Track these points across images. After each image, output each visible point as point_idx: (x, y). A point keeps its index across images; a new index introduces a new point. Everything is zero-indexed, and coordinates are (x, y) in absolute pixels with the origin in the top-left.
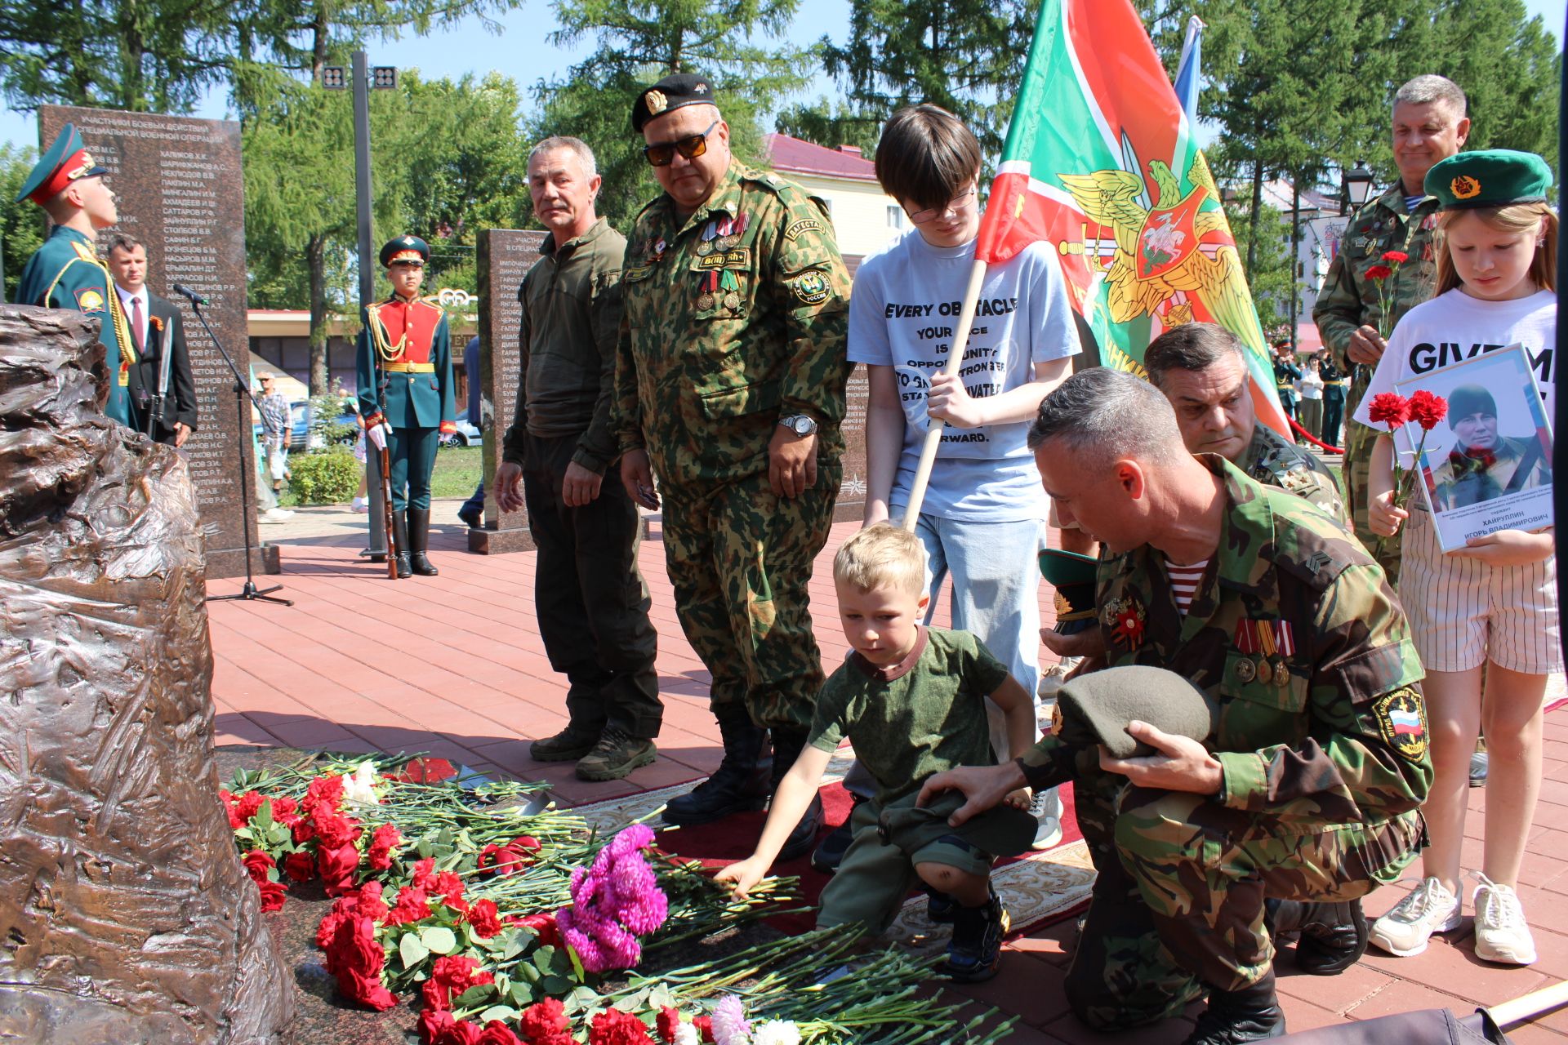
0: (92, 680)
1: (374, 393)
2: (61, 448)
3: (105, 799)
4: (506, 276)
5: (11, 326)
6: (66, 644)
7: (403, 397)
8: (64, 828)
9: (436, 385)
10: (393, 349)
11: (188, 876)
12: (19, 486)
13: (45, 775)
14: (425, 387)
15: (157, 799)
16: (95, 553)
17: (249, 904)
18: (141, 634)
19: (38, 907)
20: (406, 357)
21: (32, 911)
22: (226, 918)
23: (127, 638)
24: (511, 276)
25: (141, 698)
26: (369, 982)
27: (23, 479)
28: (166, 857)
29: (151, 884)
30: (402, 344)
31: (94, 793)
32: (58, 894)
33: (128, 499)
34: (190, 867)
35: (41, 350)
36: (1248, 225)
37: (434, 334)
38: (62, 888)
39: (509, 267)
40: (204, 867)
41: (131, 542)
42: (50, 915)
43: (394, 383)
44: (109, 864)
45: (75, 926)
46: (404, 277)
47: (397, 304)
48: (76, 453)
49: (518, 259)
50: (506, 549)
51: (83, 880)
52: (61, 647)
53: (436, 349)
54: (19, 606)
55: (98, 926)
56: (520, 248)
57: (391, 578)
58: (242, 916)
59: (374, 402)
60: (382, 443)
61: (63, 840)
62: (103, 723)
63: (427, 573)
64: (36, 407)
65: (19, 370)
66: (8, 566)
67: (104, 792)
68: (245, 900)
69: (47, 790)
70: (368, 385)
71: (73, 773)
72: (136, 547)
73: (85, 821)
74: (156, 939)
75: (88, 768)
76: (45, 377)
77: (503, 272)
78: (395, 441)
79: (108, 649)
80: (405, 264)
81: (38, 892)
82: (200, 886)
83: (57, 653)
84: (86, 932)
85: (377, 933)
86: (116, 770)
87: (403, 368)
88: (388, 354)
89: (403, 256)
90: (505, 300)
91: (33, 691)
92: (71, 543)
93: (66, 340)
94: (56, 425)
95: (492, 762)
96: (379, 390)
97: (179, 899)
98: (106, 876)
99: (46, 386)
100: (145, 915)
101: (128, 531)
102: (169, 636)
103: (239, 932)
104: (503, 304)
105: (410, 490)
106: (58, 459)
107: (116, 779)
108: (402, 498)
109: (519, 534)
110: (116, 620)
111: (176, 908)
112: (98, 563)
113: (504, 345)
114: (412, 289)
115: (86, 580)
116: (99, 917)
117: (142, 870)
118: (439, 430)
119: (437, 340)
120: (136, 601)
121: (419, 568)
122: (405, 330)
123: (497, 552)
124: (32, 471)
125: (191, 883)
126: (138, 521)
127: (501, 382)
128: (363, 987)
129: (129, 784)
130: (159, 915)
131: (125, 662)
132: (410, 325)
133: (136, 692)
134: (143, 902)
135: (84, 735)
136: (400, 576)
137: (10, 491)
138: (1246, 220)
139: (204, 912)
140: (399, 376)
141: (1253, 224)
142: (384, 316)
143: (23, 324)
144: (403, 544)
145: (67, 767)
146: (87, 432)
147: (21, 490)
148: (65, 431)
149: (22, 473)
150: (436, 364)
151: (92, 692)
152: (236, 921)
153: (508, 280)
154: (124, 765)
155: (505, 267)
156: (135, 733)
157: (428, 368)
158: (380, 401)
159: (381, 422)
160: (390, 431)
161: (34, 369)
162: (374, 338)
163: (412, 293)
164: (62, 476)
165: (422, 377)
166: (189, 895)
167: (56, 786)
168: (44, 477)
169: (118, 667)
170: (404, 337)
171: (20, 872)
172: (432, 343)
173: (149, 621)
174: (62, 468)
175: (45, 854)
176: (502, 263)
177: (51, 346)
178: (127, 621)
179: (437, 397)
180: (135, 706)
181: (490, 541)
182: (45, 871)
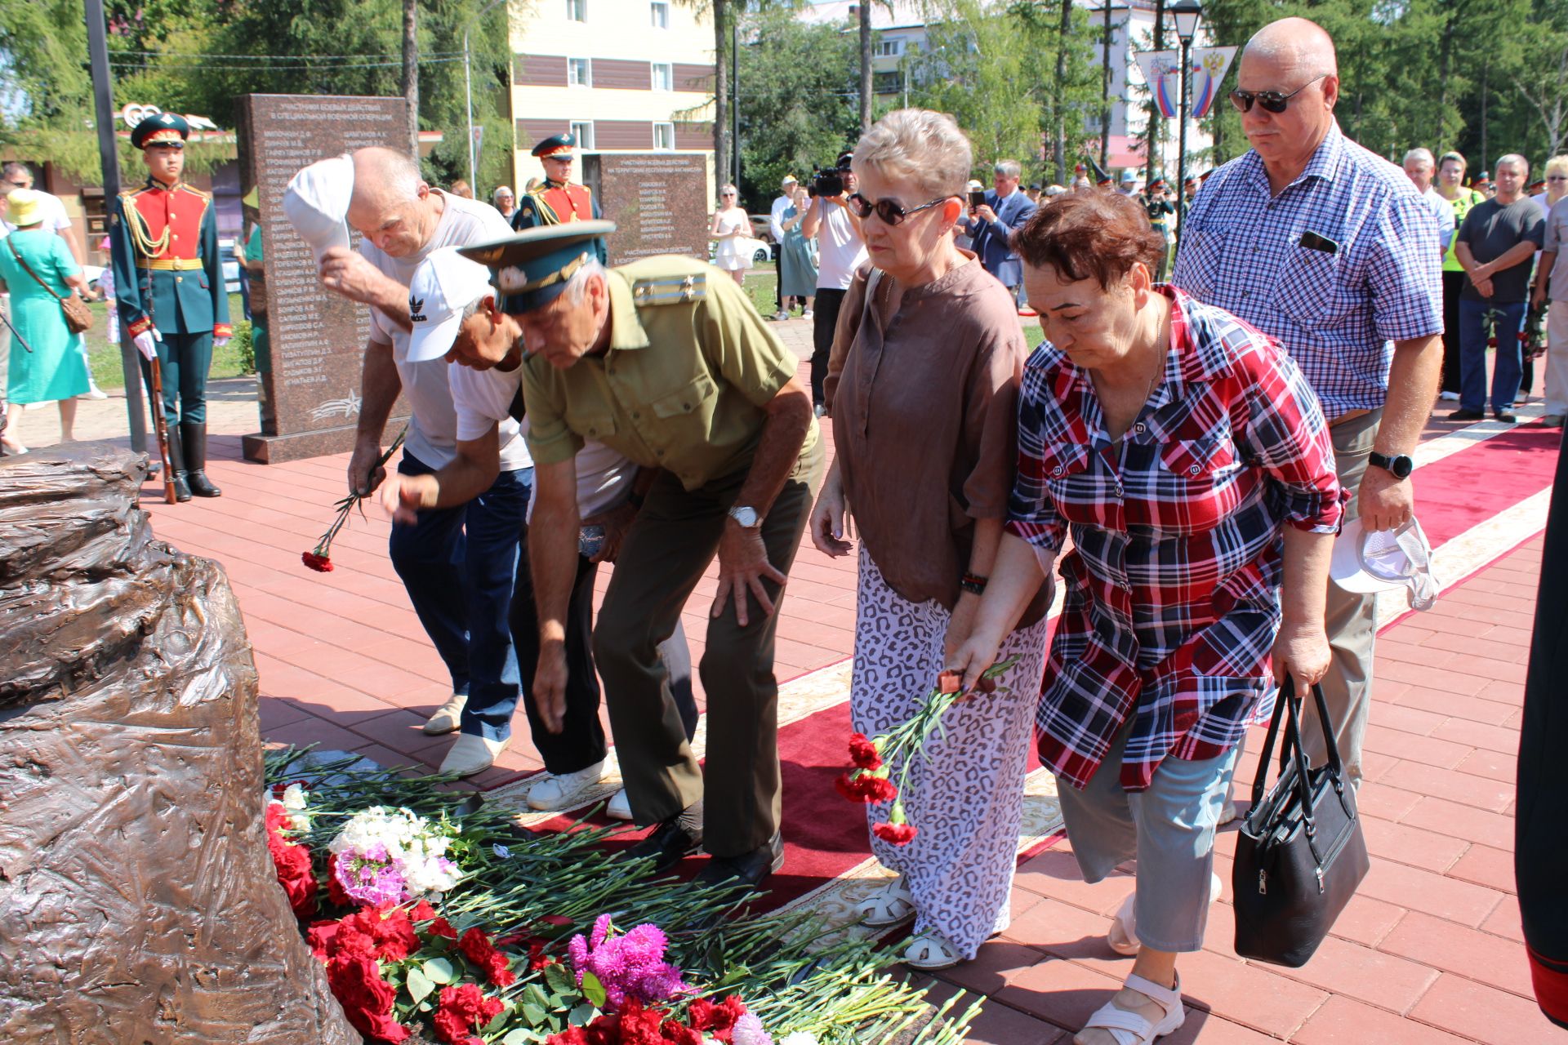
0: (182, 803)
1: (136, 294)
2: (139, 592)
3: (205, 913)
4: (273, 148)
5: (81, 480)
6: (154, 774)
7: (172, 298)
8: (177, 945)
9: (206, 283)
10: (155, 244)
11: (274, 968)
12: (106, 636)
13: (155, 900)
14: (195, 287)
15: (245, 903)
16: (169, 684)
17: (320, 981)
18: (216, 753)
19: (163, 1019)
20: (170, 253)
21: (158, 1023)
22: (307, 998)
23: (205, 760)
24: (278, 148)
25: (222, 814)
26: (382, 1019)
27: (109, 628)
28: (256, 954)
29: (247, 981)
30: (165, 238)
31: (197, 909)
32: (178, 1005)
33: (182, 622)
34: (276, 958)
35: (107, 500)
36: (1057, 34)
37: (200, 225)
38: (181, 1000)
39: (275, 139)
40: (285, 957)
41: (198, 667)
42: (173, 1024)
43: (159, 283)
44: (215, 970)
45: (194, 1031)
46: (164, 161)
47: (156, 192)
48: (151, 596)
49: (285, 129)
50: (288, 457)
51: (196, 989)
52: (150, 777)
53: (203, 242)
54: (113, 745)
55: (212, 1027)
56: (286, 115)
57: (168, 502)
58: (317, 993)
59: (137, 306)
60: (151, 352)
61: (177, 957)
62: (196, 842)
63: (209, 493)
64: (116, 558)
65: (96, 523)
66: (95, 709)
67: (205, 905)
68: (316, 979)
69: (159, 914)
70: (128, 284)
71: (178, 894)
72: (201, 672)
73: (192, 935)
74: (258, 1029)
75: (189, 887)
76: (115, 525)
77: (268, 144)
78: (165, 349)
79: (190, 772)
80: (164, 146)
81: (161, 1006)
82: (285, 975)
83: (149, 784)
84: (204, 1034)
85: (382, 971)
86: (211, 884)
87: (167, 265)
88: (150, 250)
89: (161, 137)
90: (273, 176)
91: (135, 824)
92: (147, 677)
93: (127, 484)
94: (132, 572)
95: (376, 742)
96: (142, 291)
97: (271, 989)
98: (213, 981)
99: (118, 534)
100: (248, 1010)
101: (192, 655)
102: (236, 749)
103: (318, 1010)
104: (271, 181)
105: (183, 403)
106: (137, 606)
107: (213, 892)
108: (174, 412)
109: (301, 439)
110: (193, 744)
111: (270, 997)
112: (171, 692)
113: (274, 228)
114: (174, 174)
115: (165, 711)
116: (212, 1019)
117: (240, 970)
118: (214, 334)
119: (203, 232)
120: (207, 723)
121: (199, 489)
122: (167, 222)
123: (278, 460)
124: (115, 620)
125: (277, 973)
126: (199, 645)
127: (273, 271)
128: (379, 1025)
129: (223, 895)
130: (257, 1009)
131: (206, 783)
132: (173, 216)
133: (218, 809)
134: (244, 999)
135: (182, 857)
136: (179, 500)
137: (99, 642)
138: (1055, 28)
139: (291, 998)
140: (164, 275)
141: (1063, 32)
142: (141, 205)
143: (92, 476)
144: (179, 463)
145: (172, 890)
146: (157, 572)
147: (109, 639)
148: (142, 575)
149: (108, 623)
150: (204, 259)
151: (183, 815)
152: (314, 999)
153: (275, 153)
154: (217, 880)
155: (270, 139)
156: (222, 846)
157: (195, 264)
158: (147, 304)
159: (149, 328)
160: (160, 339)
161: (106, 520)
162: (131, 233)
163: (172, 179)
164: (142, 619)
165: (190, 275)
166: (278, 985)
167: (165, 907)
168: (127, 625)
169: (201, 789)
170: (167, 230)
171: (147, 992)
172: (199, 236)
173: (221, 738)
174: (141, 613)
175: (164, 972)
176: (267, 134)
177: (115, 492)
178: (203, 743)
179: (208, 295)
180: (219, 822)
181: (270, 449)
182: (166, 988)
